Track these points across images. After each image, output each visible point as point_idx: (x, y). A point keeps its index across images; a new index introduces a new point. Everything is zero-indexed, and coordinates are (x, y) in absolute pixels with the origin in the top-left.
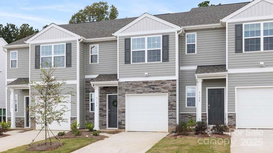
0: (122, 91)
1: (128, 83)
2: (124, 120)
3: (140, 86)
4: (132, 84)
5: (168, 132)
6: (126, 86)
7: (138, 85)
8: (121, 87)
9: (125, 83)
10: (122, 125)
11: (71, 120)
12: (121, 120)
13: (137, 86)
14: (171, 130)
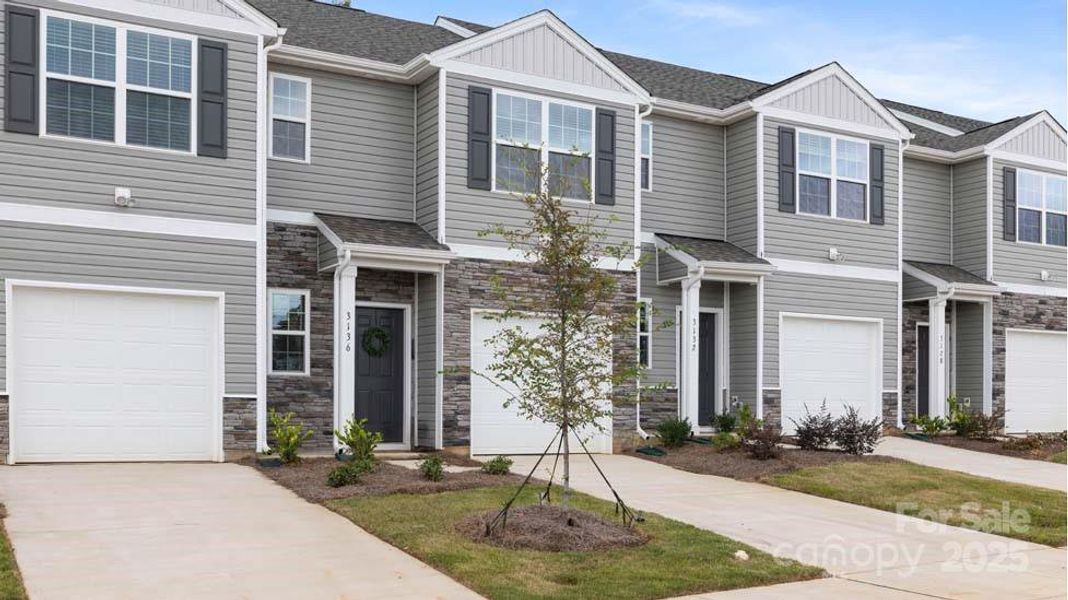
0: (459, 293)
1: (482, 264)
2: (467, 412)
3: (524, 282)
4: (495, 270)
5: (611, 452)
6: (475, 278)
7: (517, 278)
8: (456, 280)
9: (470, 263)
10: (461, 429)
11: (225, 411)
12: (453, 412)
13: (513, 280)
14: (620, 446)
